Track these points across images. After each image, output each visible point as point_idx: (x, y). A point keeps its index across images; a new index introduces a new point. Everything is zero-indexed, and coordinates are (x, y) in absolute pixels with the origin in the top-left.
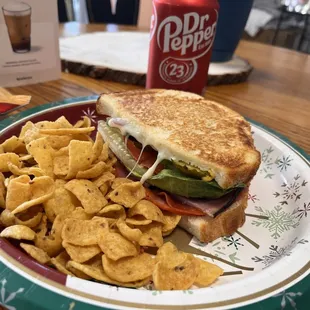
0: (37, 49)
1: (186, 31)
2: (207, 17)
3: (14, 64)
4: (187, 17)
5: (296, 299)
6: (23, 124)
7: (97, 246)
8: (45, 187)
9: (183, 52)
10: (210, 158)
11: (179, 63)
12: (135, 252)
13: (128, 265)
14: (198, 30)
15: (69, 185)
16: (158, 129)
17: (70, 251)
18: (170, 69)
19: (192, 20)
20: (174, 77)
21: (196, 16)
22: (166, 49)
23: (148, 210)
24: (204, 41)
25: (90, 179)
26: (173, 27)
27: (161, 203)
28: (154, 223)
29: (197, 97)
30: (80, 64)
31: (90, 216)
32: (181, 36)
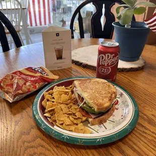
0: (64, 58)
1: (106, 59)
2: (114, 55)
3: (57, 63)
4: (107, 55)
5: (102, 140)
6: (55, 86)
7: (63, 121)
8: (55, 105)
9: (106, 65)
10: (95, 103)
11: (104, 68)
12: (72, 124)
13: (70, 126)
14: (110, 59)
15: (61, 105)
16: (86, 93)
17: (57, 121)
18: (102, 70)
19: (108, 56)
20: (103, 72)
21: (110, 55)
22: (101, 64)
23: (78, 114)
24: (113, 62)
25: (67, 105)
26: (103, 58)
27: (83, 113)
28: (79, 118)
29: (106, 81)
30: (78, 62)
31: (64, 114)
32: (105, 60)
